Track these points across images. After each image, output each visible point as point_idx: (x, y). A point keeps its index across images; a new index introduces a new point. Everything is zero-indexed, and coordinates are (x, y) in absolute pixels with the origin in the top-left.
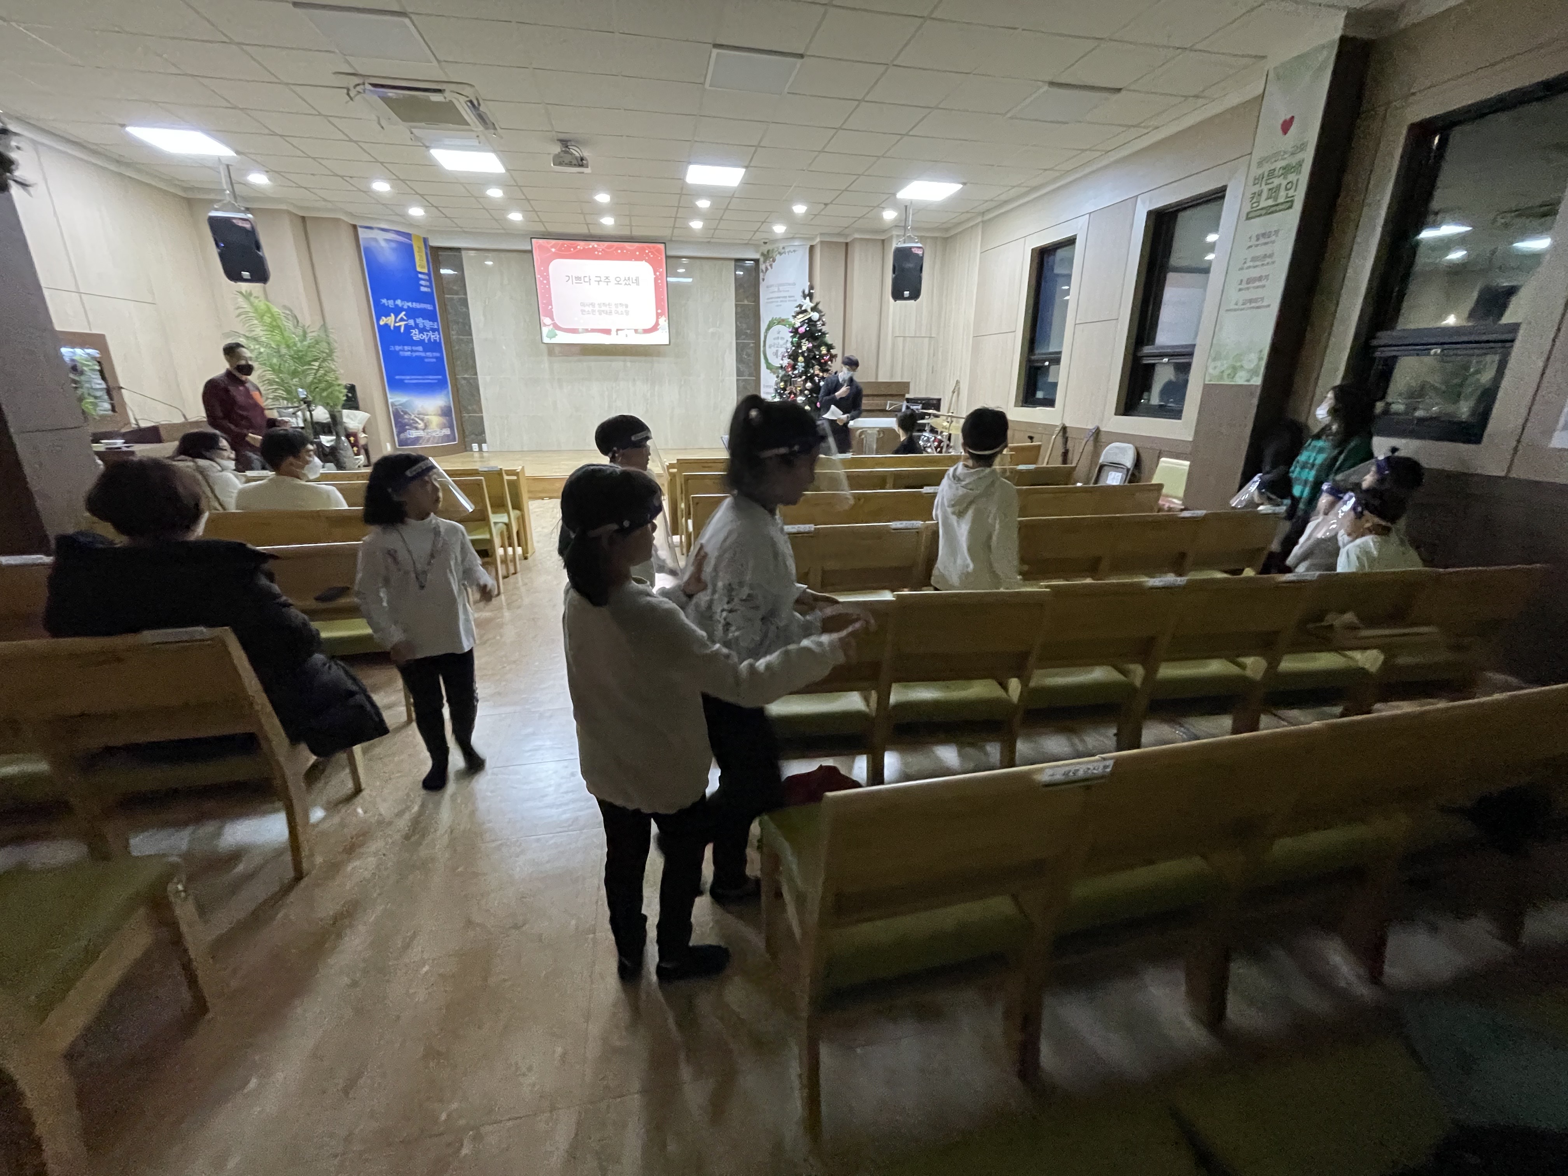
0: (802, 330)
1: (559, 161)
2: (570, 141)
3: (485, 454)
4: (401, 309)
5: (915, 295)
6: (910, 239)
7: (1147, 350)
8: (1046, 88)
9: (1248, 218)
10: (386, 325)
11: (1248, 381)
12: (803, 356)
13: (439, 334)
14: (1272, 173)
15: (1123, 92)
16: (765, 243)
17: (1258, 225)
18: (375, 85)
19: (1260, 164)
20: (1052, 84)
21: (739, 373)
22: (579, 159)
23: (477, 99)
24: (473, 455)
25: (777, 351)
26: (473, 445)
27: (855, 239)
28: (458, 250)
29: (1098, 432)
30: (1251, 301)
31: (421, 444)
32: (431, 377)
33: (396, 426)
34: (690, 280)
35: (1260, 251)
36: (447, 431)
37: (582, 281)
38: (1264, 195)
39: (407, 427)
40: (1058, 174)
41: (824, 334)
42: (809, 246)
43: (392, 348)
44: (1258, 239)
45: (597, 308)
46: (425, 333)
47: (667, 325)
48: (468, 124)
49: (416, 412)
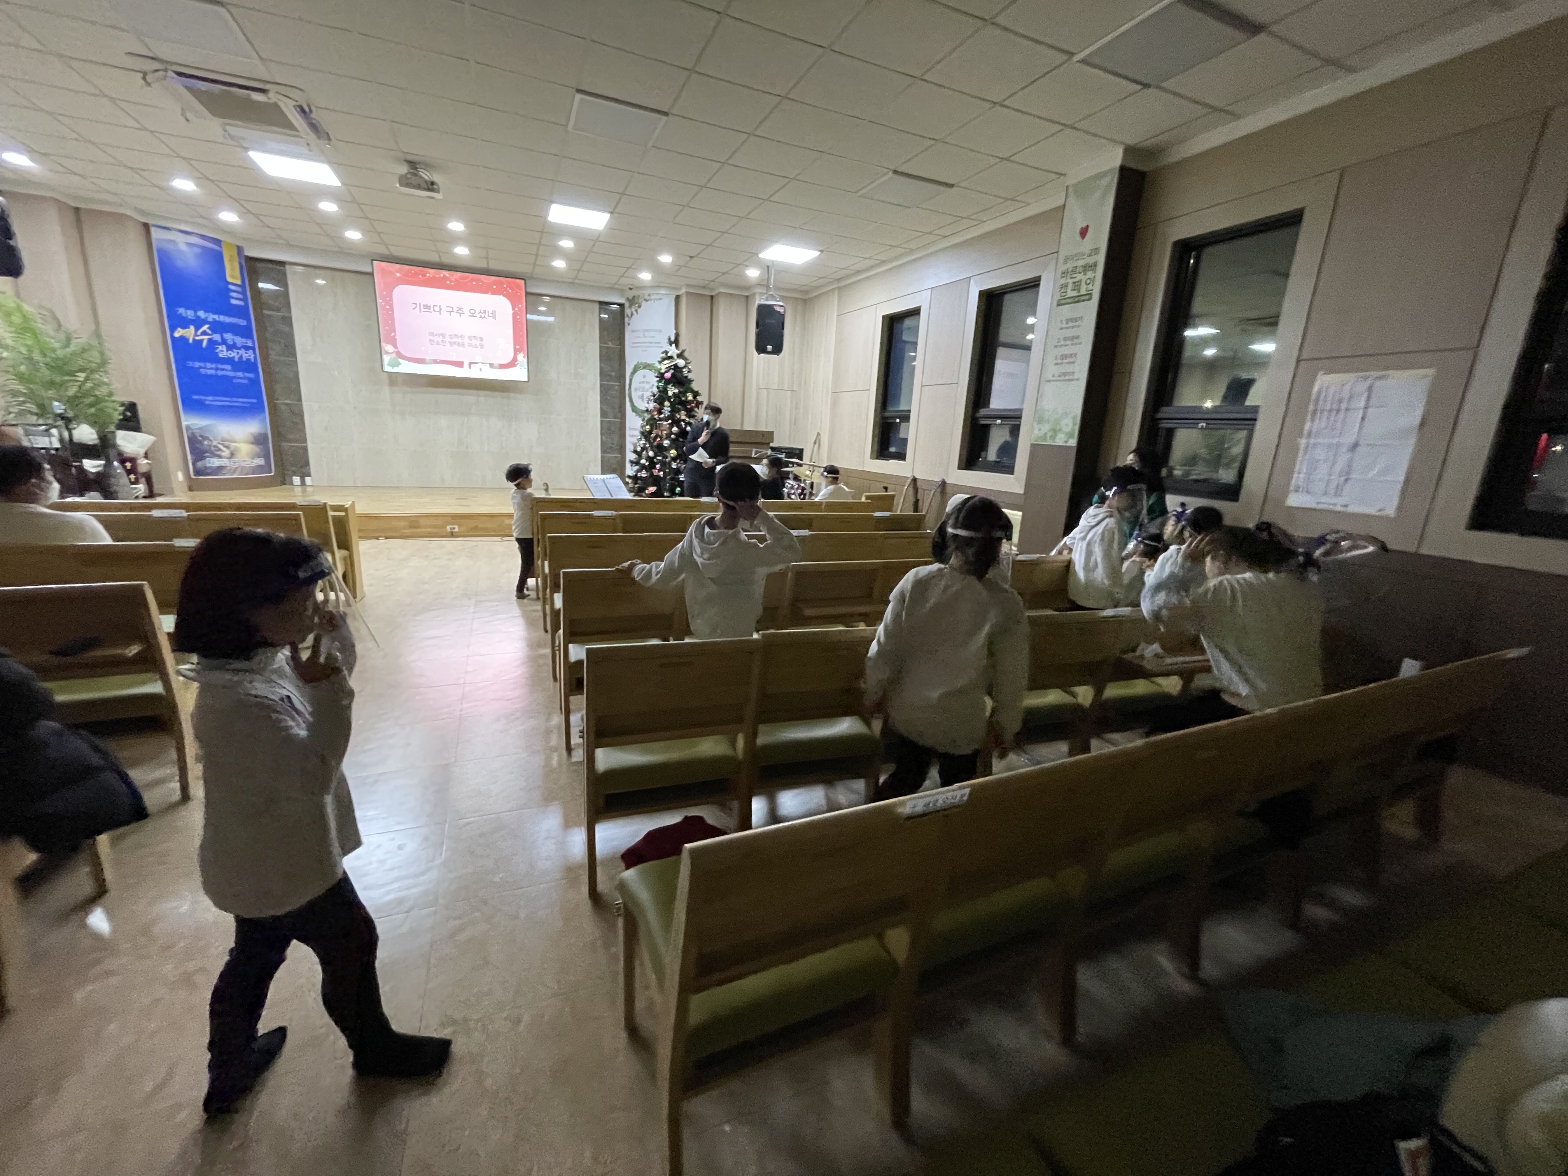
0: (668, 375)
1: (405, 181)
2: (419, 163)
3: (309, 489)
4: (205, 322)
5: (778, 349)
6: (773, 297)
7: (983, 412)
8: (891, 174)
9: (1059, 305)
10: (183, 338)
11: (1066, 442)
12: (669, 401)
13: (254, 353)
14: (1074, 270)
15: (954, 188)
16: (631, 289)
17: (1067, 311)
18: (180, 74)
19: (1067, 259)
20: (895, 172)
21: (603, 414)
22: (429, 183)
23: (309, 106)
24: (293, 490)
25: (643, 394)
26: (294, 478)
27: (720, 293)
28: (282, 263)
29: (944, 483)
30: (1065, 374)
31: (224, 474)
32: (241, 400)
33: (191, 453)
34: (551, 319)
35: (1069, 333)
36: (261, 461)
37: (432, 310)
38: (1070, 287)
39: (207, 454)
40: (903, 251)
41: (691, 381)
42: (674, 296)
43: (190, 364)
44: (1067, 323)
45: (447, 339)
46: (235, 351)
47: (526, 361)
48: (297, 130)
49: (220, 438)
